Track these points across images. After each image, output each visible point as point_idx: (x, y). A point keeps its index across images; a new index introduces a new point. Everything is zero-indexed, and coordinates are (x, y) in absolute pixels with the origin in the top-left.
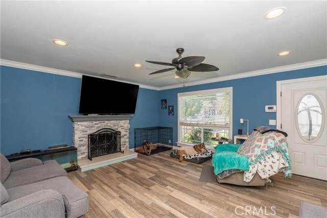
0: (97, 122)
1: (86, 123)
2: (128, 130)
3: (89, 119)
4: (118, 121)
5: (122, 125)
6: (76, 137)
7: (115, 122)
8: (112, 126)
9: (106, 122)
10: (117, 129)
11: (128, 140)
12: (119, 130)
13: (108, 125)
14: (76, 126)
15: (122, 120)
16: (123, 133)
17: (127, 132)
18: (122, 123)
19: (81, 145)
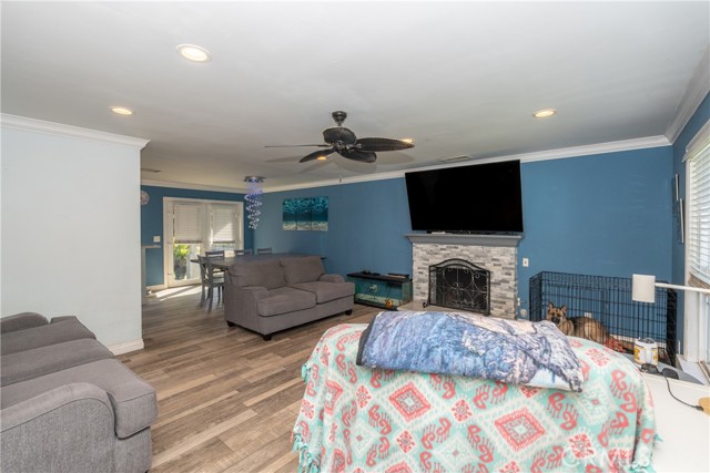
0: (444, 246)
1: (427, 247)
2: (513, 272)
3: (431, 240)
4: (488, 248)
5: (497, 257)
6: (415, 267)
7: (480, 248)
8: (472, 256)
9: (461, 247)
10: (483, 264)
11: (511, 295)
12: (489, 266)
13: (465, 253)
14: (414, 250)
15: (495, 246)
16: (497, 275)
17: (510, 274)
18: (495, 251)
19: (420, 280)
